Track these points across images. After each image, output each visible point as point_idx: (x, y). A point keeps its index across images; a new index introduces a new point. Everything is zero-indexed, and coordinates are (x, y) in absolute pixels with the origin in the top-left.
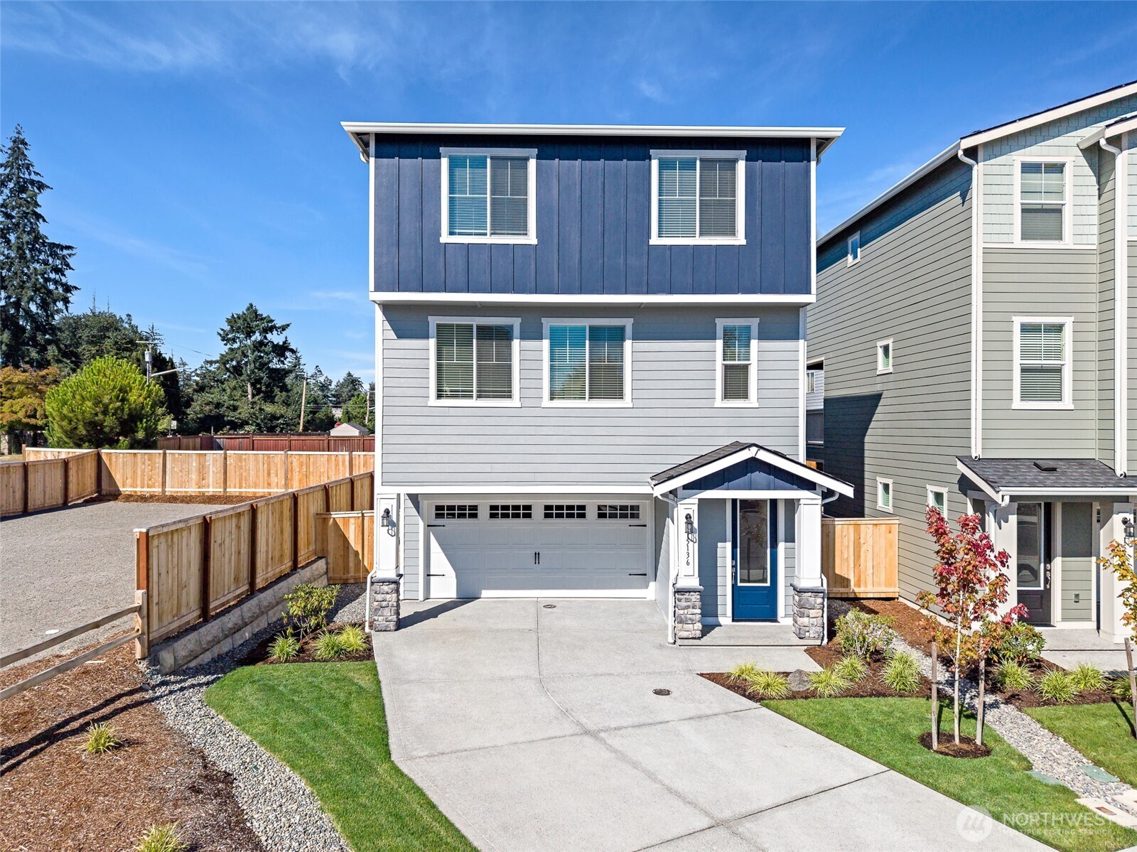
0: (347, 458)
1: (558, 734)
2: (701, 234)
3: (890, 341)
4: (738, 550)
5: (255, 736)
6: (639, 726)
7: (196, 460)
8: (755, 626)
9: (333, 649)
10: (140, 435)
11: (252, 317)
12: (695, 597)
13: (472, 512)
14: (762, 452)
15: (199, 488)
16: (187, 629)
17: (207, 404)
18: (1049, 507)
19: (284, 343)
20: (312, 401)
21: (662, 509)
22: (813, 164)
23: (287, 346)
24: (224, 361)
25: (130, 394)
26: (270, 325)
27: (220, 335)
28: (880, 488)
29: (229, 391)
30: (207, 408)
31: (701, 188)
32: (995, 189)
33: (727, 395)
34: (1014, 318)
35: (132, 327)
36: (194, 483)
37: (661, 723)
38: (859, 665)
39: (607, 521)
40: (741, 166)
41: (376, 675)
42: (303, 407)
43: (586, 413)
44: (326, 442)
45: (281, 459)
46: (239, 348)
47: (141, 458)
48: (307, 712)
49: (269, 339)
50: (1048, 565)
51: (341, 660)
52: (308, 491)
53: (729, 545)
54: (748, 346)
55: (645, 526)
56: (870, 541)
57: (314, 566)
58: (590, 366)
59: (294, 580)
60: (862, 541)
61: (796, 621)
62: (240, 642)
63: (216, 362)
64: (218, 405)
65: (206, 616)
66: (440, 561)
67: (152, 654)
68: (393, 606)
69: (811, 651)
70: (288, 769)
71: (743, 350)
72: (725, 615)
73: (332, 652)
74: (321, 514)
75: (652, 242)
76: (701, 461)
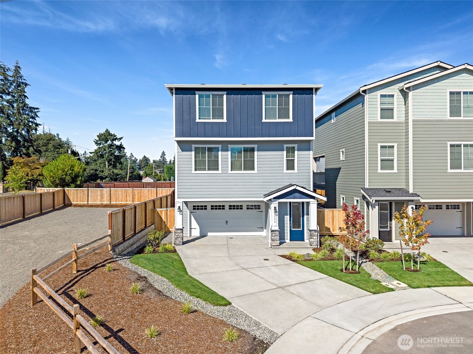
0: (155, 191)
1: (235, 269)
2: (278, 118)
3: (344, 150)
4: (292, 218)
5: (149, 270)
6: (259, 267)
7: (100, 192)
8: (297, 243)
9: (164, 249)
10: (78, 183)
11: (107, 134)
12: (277, 233)
13: (205, 208)
14: (298, 187)
15: (101, 202)
16: (120, 243)
17: (92, 170)
18: (391, 204)
19: (121, 145)
20: (132, 168)
21: (267, 205)
22: (314, 95)
23: (121, 146)
24: (96, 152)
25: (75, 168)
26: (115, 138)
27: (95, 142)
28: (342, 199)
29: (98, 164)
30: (92, 171)
31: (278, 104)
32: (372, 103)
33: (287, 169)
34: (378, 144)
35: (59, 139)
36: (99, 200)
37: (266, 267)
38: (328, 252)
39: (250, 210)
40: (291, 96)
41: (179, 256)
42: (128, 170)
43: (243, 175)
44: (142, 184)
45: (131, 191)
46: (102, 147)
47: (80, 191)
48: (162, 264)
49: (114, 143)
50: (391, 222)
51: (167, 253)
52: (149, 201)
53: (288, 216)
54: (294, 153)
55: (262, 212)
56: (337, 216)
57: (151, 226)
58: (244, 160)
59: (146, 231)
60: (334, 216)
61: (309, 240)
62: (133, 249)
63: (93, 153)
64: (96, 170)
65: (124, 240)
66: (194, 224)
67: (113, 249)
68: (181, 237)
69: (314, 250)
70: (160, 276)
71: (293, 154)
72: (287, 239)
73: (164, 250)
74: (153, 209)
75: (263, 121)
76: (279, 190)
